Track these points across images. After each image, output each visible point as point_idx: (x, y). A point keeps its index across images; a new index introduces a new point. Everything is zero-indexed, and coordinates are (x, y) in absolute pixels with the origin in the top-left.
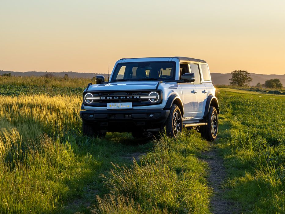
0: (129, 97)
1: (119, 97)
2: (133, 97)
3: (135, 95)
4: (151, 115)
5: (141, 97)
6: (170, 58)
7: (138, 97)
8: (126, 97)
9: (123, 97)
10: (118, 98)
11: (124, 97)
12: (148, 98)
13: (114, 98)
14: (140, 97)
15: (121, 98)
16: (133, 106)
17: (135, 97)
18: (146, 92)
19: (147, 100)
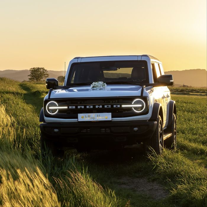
0: (107, 106)
1: (94, 106)
2: (112, 106)
3: (115, 103)
4: (136, 129)
5: (123, 106)
6: (138, 56)
7: (119, 106)
8: (103, 106)
9: (99, 105)
10: (92, 107)
11: (101, 107)
12: (132, 107)
13: (88, 107)
14: (121, 106)
15: (97, 107)
16: (112, 117)
17: (115, 106)
18: (129, 99)
19: (130, 109)
